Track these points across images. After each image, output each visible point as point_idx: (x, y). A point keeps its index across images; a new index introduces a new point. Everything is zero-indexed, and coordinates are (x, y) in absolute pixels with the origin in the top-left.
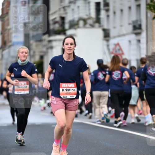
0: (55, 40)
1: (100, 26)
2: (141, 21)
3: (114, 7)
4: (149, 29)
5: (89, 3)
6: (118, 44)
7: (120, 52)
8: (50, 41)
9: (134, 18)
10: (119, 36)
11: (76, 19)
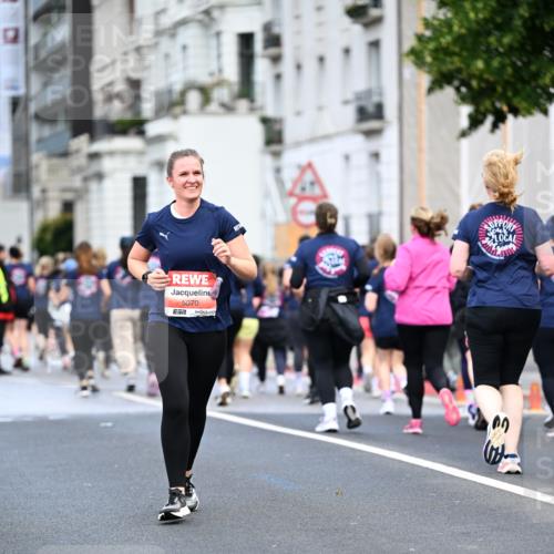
0: (111, 153)
1: (252, 110)
2: (381, 94)
3: (297, 48)
4: (408, 119)
5: (218, 34)
6: (310, 165)
7: (317, 191)
8: (94, 156)
9: (360, 83)
10: (313, 140)
11: (178, 87)
